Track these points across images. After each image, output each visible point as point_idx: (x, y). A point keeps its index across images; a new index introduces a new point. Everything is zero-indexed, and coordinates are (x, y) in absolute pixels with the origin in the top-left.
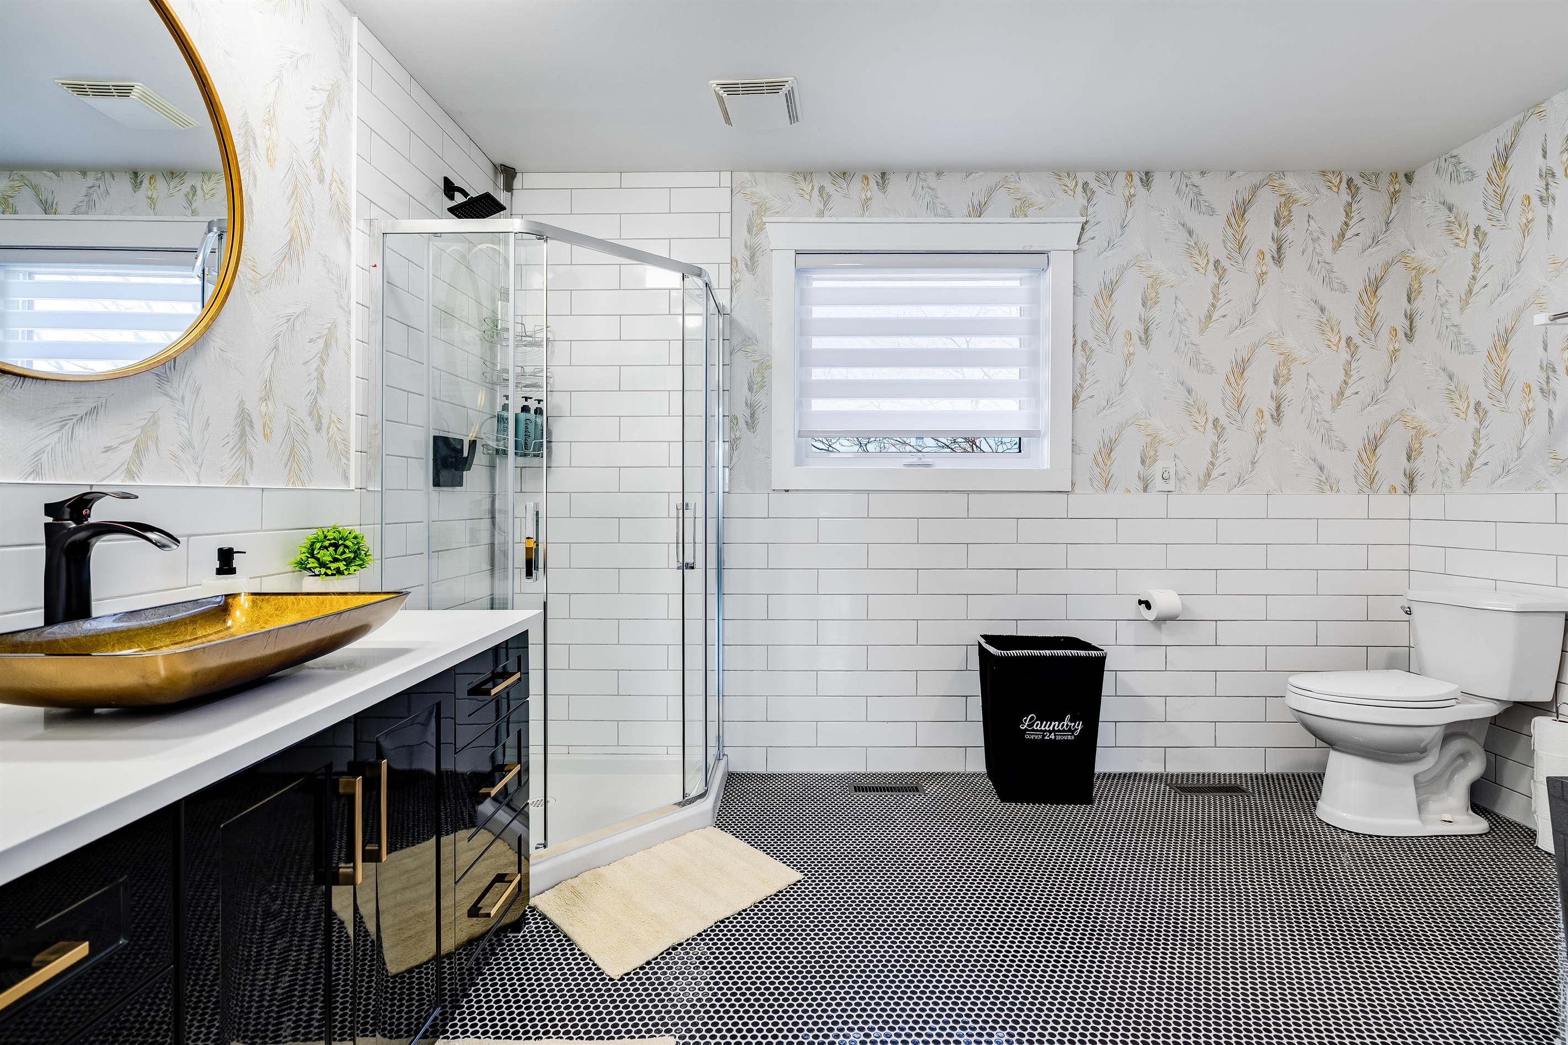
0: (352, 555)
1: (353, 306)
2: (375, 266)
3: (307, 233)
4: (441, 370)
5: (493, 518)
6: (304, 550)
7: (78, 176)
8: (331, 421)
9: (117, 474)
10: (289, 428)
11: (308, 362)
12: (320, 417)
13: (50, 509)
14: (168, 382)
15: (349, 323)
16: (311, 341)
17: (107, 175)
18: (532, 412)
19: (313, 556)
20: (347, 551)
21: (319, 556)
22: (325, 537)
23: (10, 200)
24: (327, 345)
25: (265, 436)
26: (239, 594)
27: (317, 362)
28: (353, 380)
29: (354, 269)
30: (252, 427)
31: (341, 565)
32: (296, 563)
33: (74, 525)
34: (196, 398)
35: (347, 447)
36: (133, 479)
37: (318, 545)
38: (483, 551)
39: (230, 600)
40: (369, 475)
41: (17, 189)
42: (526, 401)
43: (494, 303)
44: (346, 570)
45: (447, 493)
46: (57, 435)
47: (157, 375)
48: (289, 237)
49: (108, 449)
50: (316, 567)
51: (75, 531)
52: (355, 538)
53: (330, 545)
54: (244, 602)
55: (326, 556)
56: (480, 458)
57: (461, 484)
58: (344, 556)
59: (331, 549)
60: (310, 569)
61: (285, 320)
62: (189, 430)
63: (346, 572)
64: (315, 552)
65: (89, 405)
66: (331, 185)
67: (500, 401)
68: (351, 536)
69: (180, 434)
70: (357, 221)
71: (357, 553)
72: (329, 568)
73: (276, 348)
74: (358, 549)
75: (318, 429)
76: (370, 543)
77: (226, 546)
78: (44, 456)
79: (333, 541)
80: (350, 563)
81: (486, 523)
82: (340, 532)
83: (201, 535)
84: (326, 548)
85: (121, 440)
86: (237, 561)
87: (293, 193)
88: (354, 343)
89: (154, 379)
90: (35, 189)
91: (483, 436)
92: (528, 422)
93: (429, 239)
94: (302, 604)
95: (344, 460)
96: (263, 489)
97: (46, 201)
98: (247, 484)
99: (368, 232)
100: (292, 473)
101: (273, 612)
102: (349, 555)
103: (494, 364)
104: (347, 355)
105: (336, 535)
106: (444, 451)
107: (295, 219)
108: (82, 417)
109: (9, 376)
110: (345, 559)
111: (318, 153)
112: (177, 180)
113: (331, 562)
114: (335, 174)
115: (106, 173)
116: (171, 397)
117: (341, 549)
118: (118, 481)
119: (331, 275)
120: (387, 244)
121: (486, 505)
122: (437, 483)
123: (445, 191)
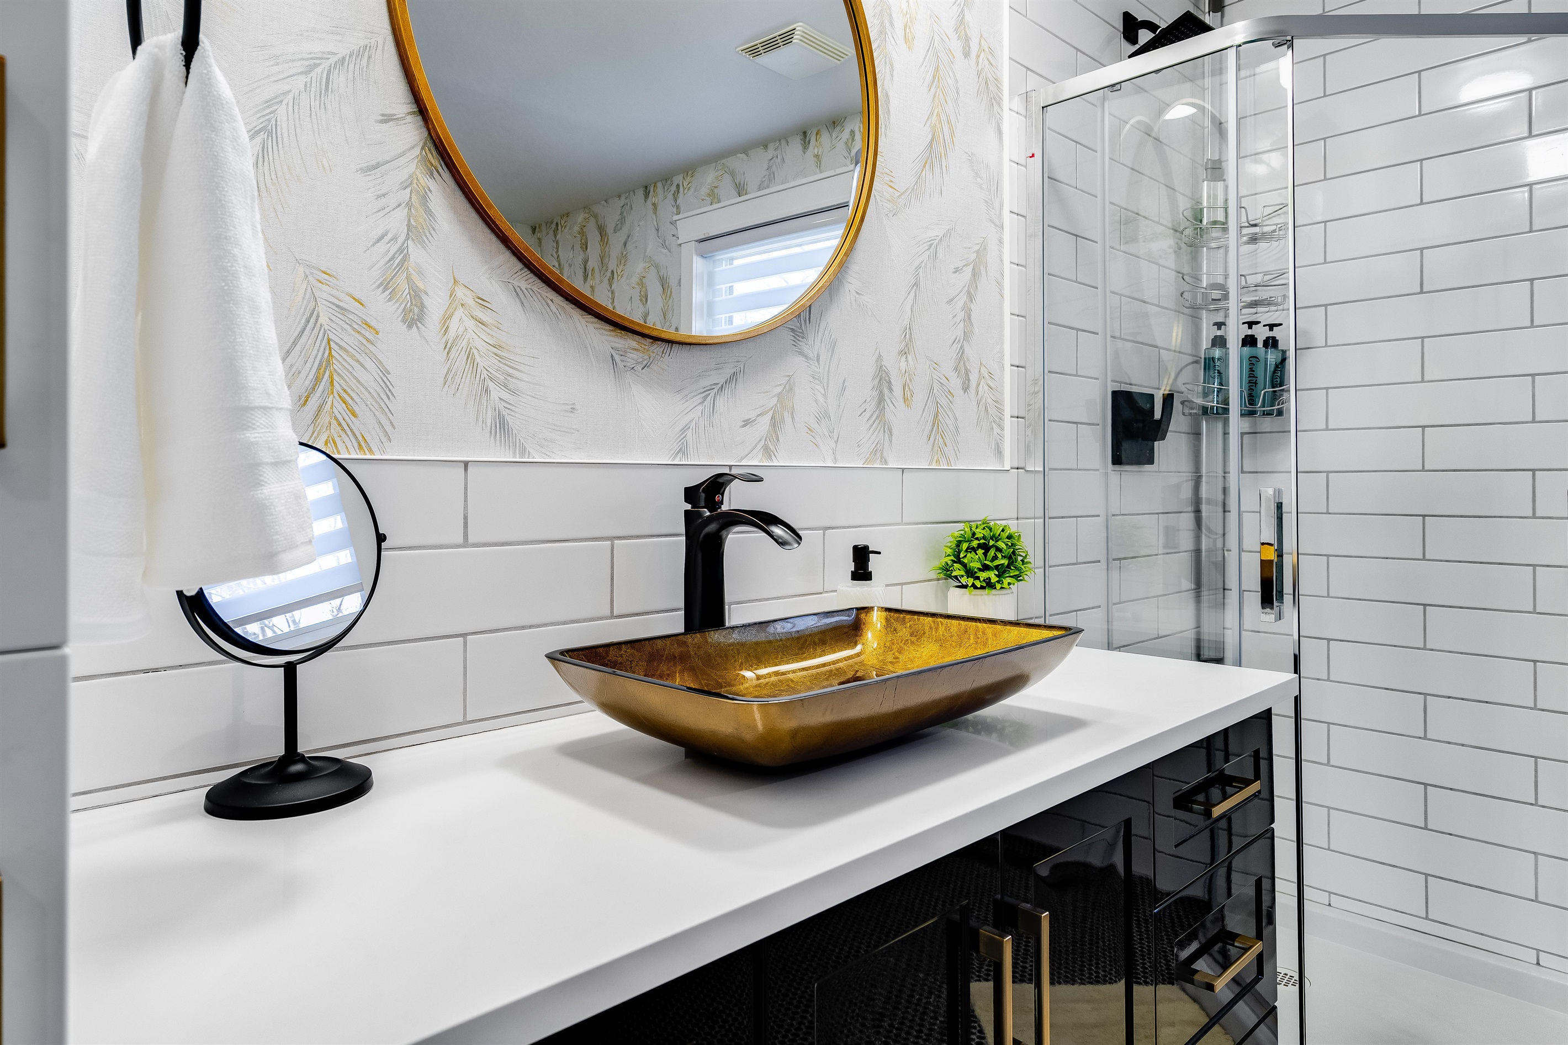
0: (1005, 562)
1: (1007, 217)
2: (1033, 156)
3: (951, 128)
4: (1121, 295)
5: (1197, 511)
6: (949, 551)
7: (761, 150)
8: (981, 377)
9: (755, 452)
10: (932, 389)
11: (952, 300)
12: (967, 372)
13: (690, 494)
14: (803, 338)
15: (1001, 241)
16: (957, 271)
17: (783, 142)
18: (1260, 344)
19: (958, 560)
20: (999, 555)
21: (965, 561)
22: (974, 534)
23: (715, 190)
24: (975, 274)
25: (905, 399)
26: (872, 608)
27: (963, 298)
28: (1007, 317)
29: (1007, 165)
30: (891, 389)
31: (992, 575)
32: (940, 569)
33: (708, 514)
34: (832, 356)
35: (1000, 410)
36: (771, 459)
37: (965, 546)
38: (1183, 561)
39: (863, 616)
40: (1028, 451)
41: (720, 178)
42: (1250, 327)
43: (1196, 189)
44: (998, 582)
45: (1132, 476)
46: (700, 408)
47: (793, 330)
48: (930, 137)
49: (747, 423)
50: (963, 576)
51: (710, 520)
52: (1010, 537)
53: (979, 546)
54: (876, 619)
55: (974, 560)
56: (1179, 422)
57: (1151, 461)
58: (996, 563)
59: (980, 552)
60: (956, 577)
61: (926, 246)
62: (825, 396)
63: (998, 586)
64: (962, 555)
65: (728, 371)
66: (978, 57)
67: (1207, 333)
68: (1005, 535)
69: (816, 401)
70: (1010, 100)
71: (1011, 558)
72: (978, 578)
73: (916, 284)
74: (1014, 553)
75: (966, 389)
76: (1029, 545)
77: (861, 542)
78: (689, 433)
79: (982, 541)
80: (1004, 572)
81: (1187, 520)
82: (991, 529)
83: (837, 528)
84: (974, 550)
85: (759, 411)
86: (874, 564)
87: (934, 77)
88: (1007, 267)
89: (788, 336)
90: (732, 174)
91: (1183, 389)
92: (1254, 360)
93: (1104, 98)
94: (941, 630)
95: (997, 430)
96: (903, 470)
97: (740, 184)
98: (886, 463)
99: (1023, 112)
100: (936, 448)
101: (908, 637)
102: (1002, 561)
103: (1198, 279)
104: (1000, 285)
105: (987, 533)
106: (1127, 413)
107: (936, 111)
108: (722, 386)
109: (659, 343)
110: (997, 567)
111: (963, 18)
112: (838, 128)
113: (980, 570)
114: (983, 42)
115: (782, 141)
116: (806, 357)
117: (992, 553)
118: (754, 461)
119: (979, 180)
120: (1048, 123)
121: (1186, 492)
122: (1117, 460)
123: (1124, 33)
